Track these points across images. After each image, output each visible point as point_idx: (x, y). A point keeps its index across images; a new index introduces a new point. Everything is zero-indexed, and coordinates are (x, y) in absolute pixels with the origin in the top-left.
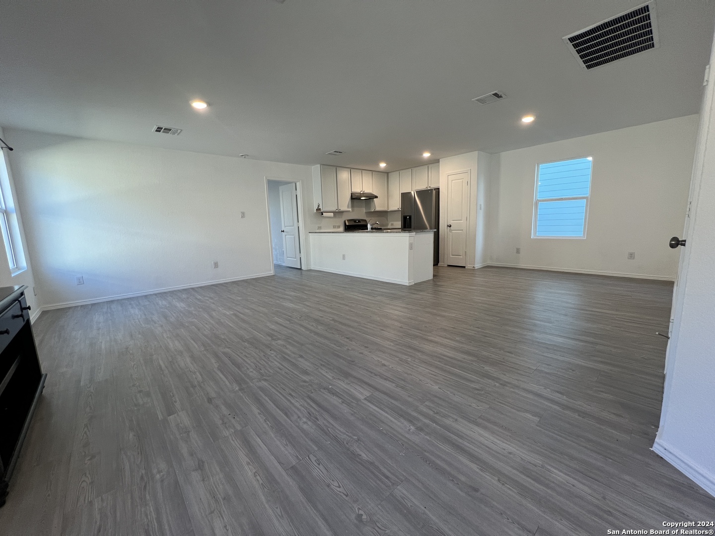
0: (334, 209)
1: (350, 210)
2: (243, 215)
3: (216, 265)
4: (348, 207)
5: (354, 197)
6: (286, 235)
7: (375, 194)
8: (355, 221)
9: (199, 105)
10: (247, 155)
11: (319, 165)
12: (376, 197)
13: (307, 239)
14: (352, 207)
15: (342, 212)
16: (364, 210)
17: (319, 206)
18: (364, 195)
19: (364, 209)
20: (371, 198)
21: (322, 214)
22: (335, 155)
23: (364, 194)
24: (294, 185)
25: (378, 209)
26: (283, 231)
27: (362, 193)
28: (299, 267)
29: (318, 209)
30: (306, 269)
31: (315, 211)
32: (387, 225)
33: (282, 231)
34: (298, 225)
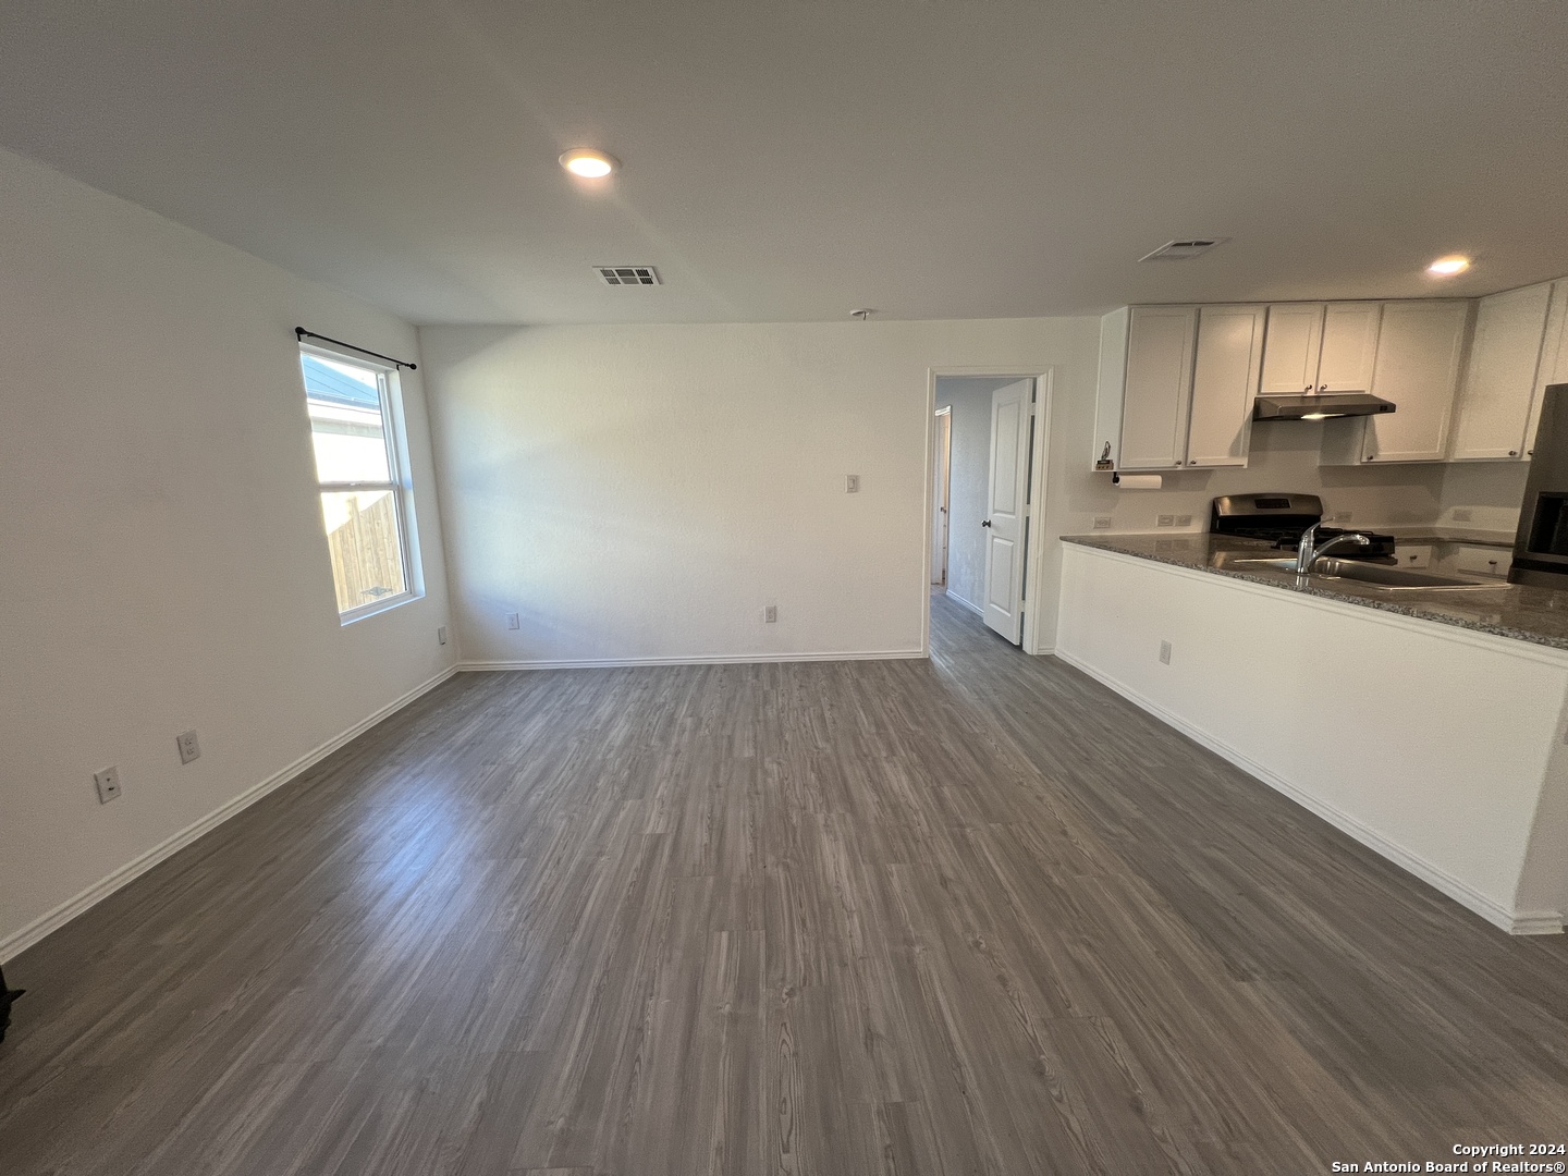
0: (1167, 460)
1: (1244, 462)
2: (854, 484)
3: (772, 615)
4: (1234, 452)
5: (1266, 413)
6: (994, 537)
7: (1382, 393)
8: (1261, 500)
9: (589, 168)
10: (871, 311)
11: (1124, 310)
12: (1387, 408)
13: (1050, 558)
14: (1252, 449)
15: (1204, 473)
16: (1315, 459)
17: (1107, 452)
18: (1324, 403)
19: (1319, 452)
20: (1355, 411)
21: (1116, 480)
22: (1183, 258)
23: (1319, 401)
24: (1028, 383)
25: (1386, 454)
26: (989, 524)
27: (1311, 393)
28: (1016, 643)
29: (1104, 463)
30: (1035, 653)
31: (1093, 469)
32: (1435, 516)
33: (985, 524)
34: (1028, 511)
